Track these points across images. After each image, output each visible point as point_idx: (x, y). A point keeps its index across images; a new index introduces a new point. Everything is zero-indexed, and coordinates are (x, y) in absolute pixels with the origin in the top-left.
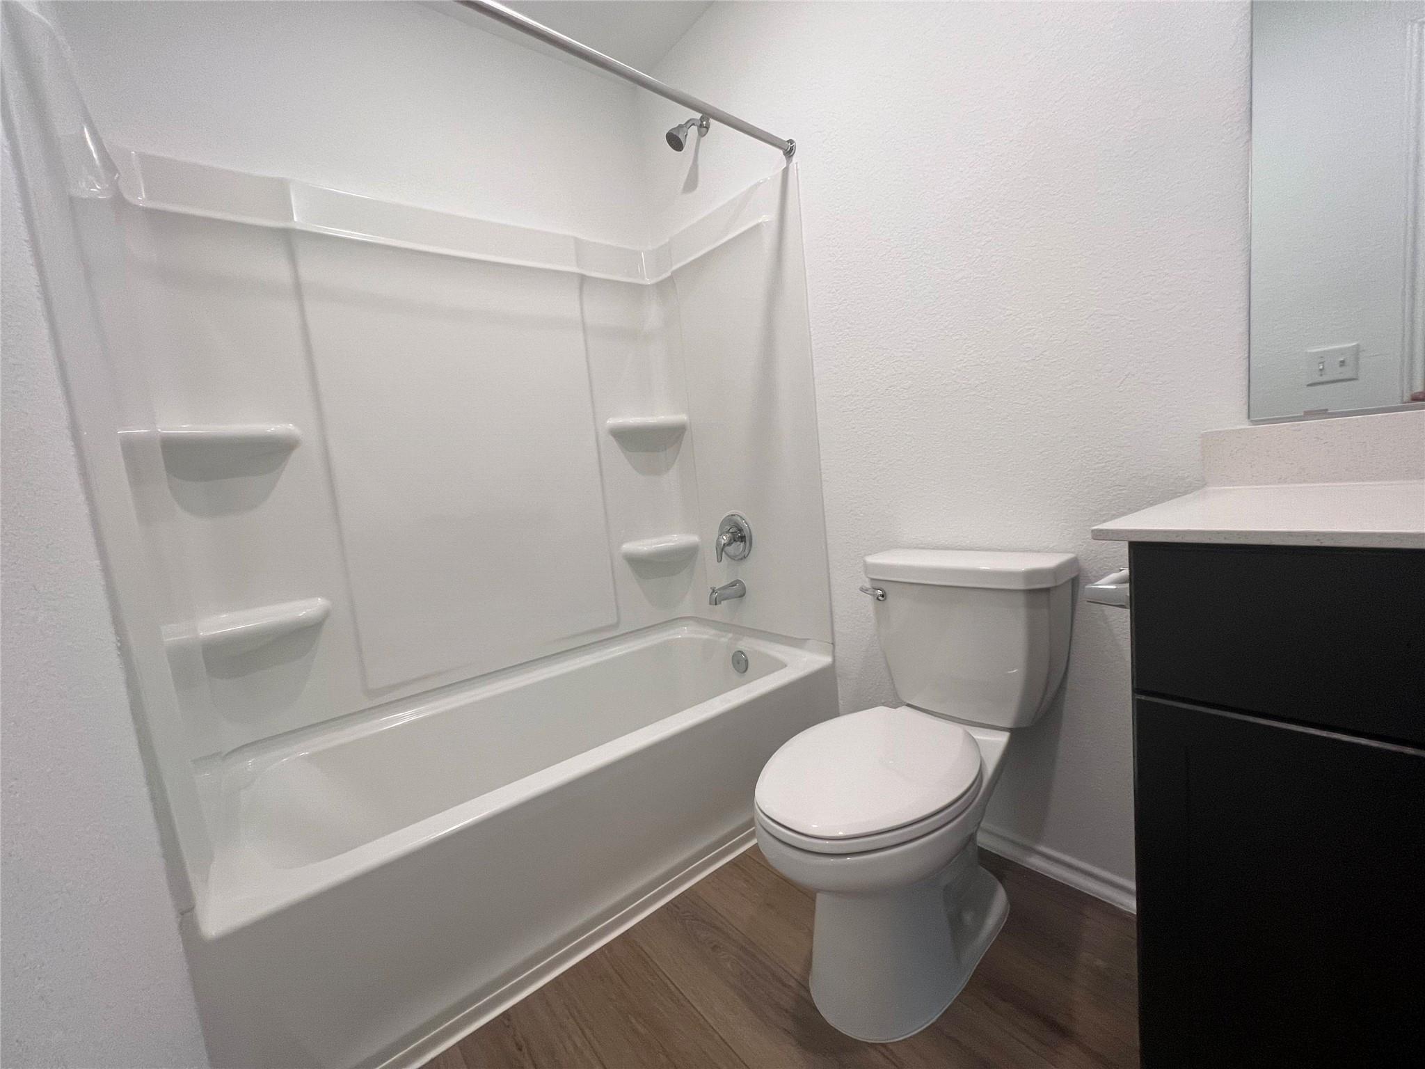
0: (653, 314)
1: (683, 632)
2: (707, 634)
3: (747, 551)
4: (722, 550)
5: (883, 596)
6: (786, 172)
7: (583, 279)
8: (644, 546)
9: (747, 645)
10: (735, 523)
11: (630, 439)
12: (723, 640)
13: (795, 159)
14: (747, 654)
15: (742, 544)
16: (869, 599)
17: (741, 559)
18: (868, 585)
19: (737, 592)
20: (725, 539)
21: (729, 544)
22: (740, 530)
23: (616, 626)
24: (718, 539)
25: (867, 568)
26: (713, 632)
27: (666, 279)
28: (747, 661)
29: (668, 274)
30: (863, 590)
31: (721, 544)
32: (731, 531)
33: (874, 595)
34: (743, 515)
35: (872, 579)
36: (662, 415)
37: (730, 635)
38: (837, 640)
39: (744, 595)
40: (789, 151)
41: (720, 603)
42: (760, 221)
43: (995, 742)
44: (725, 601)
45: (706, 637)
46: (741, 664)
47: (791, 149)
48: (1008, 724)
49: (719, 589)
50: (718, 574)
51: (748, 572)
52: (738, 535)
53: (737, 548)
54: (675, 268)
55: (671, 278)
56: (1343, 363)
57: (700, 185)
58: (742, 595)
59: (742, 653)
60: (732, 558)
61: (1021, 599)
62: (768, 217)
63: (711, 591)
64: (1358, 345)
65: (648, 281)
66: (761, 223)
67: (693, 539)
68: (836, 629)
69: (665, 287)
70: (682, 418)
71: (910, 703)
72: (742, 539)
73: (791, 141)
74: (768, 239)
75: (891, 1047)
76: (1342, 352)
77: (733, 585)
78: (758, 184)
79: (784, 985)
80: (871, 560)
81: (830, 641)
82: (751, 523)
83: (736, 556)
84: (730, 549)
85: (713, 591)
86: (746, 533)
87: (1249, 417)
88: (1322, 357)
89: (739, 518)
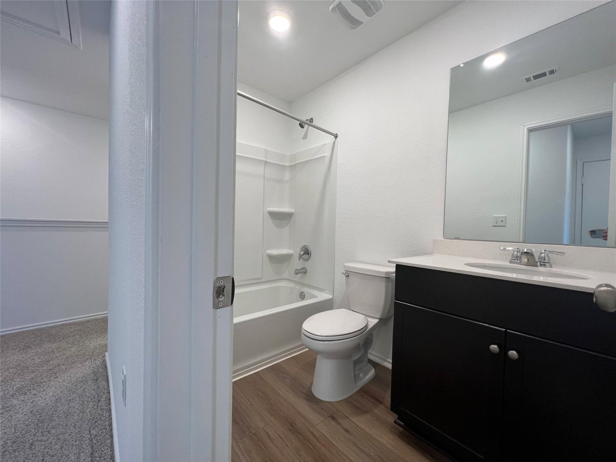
0: (287, 176)
1: (283, 284)
2: (292, 285)
3: (308, 258)
4: (301, 256)
5: (348, 276)
6: (334, 142)
7: (266, 162)
8: (275, 252)
9: (305, 290)
10: (306, 248)
11: (274, 215)
12: (298, 288)
13: (338, 139)
14: (305, 293)
15: (308, 255)
16: (345, 276)
17: (307, 260)
18: (344, 272)
19: (304, 271)
20: (302, 253)
21: (303, 255)
22: (308, 251)
23: (261, 278)
24: (300, 252)
25: (345, 267)
26: (294, 285)
27: (293, 165)
28: (304, 296)
29: (294, 164)
30: (343, 273)
31: (300, 255)
32: (304, 250)
33: (345, 275)
34: (310, 246)
35: (346, 270)
36: (286, 209)
37: (300, 286)
38: (335, 290)
39: (306, 273)
40: (336, 137)
41: (298, 274)
42: (325, 155)
43: (373, 322)
44: (300, 274)
45: (291, 286)
46: (302, 296)
47: (337, 136)
48: (379, 317)
49: (298, 270)
50: (298, 264)
51: (308, 265)
52: (306, 252)
53: (306, 256)
54: (297, 162)
55: (295, 165)
56: (502, 221)
57: (308, 137)
58: (305, 273)
59: (303, 293)
60: (304, 259)
61: (384, 279)
62: (327, 154)
63: (295, 270)
64: (506, 216)
65: (287, 164)
66: (325, 156)
67: (291, 252)
68: (335, 286)
69: (293, 167)
70: (292, 210)
71: (353, 310)
72: (308, 254)
73: (337, 134)
74: (327, 160)
75: (333, 403)
76: (502, 217)
77: (303, 269)
78: (326, 144)
79: (304, 388)
80: (346, 264)
81: (332, 290)
82: (312, 249)
83: (305, 259)
84: (304, 257)
85: (296, 270)
86: (309, 252)
87: (443, 237)
88: (496, 218)
89: (308, 247)
